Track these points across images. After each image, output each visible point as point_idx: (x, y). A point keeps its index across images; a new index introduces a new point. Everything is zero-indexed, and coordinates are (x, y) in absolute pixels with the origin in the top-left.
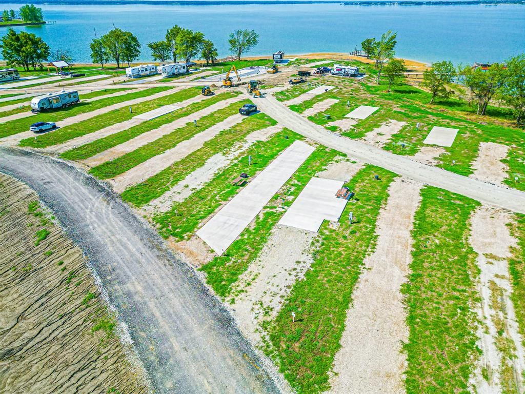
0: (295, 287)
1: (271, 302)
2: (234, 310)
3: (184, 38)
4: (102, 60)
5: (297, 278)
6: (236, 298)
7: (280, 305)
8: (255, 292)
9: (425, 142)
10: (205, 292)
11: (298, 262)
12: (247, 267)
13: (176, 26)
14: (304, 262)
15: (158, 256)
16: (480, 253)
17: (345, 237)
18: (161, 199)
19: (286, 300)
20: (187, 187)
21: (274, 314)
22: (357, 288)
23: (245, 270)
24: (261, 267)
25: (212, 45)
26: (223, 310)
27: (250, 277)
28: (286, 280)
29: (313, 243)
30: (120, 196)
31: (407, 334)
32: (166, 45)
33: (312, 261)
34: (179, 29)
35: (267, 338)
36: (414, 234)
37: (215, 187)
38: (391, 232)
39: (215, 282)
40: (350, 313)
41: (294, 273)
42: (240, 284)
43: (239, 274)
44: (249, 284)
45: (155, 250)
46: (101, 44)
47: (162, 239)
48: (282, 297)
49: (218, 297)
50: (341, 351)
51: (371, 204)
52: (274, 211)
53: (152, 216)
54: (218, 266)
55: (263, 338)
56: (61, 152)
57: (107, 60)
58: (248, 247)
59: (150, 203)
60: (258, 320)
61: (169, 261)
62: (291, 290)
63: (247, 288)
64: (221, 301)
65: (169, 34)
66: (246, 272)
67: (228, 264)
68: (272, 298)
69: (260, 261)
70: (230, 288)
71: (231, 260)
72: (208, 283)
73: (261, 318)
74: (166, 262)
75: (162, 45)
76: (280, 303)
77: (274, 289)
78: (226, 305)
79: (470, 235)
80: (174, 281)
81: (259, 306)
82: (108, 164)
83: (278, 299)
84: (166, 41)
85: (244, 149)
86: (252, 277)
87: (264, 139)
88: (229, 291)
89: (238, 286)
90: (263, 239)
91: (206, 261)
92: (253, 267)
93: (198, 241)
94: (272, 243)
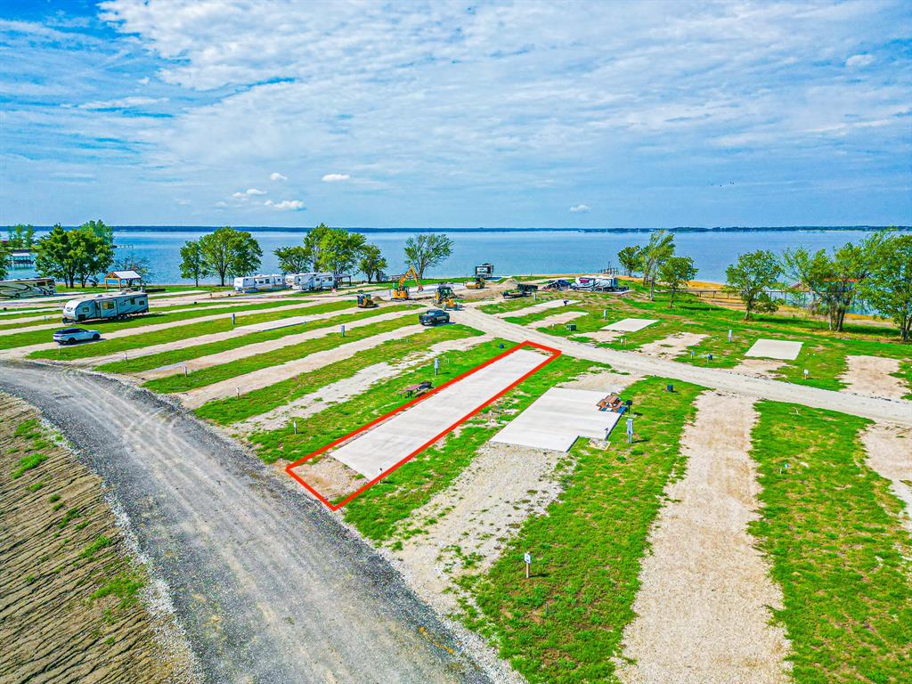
0: (526, 525)
1: (478, 547)
2: (401, 560)
3: (333, 242)
4: (197, 272)
5: (532, 512)
6: (404, 542)
7: (498, 552)
8: (444, 533)
9: (747, 354)
10: (342, 534)
11: (532, 492)
12: (429, 498)
13: (322, 225)
14: (544, 492)
15: (251, 485)
16: (895, 480)
17: (622, 459)
18: (270, 414)
19: (509, 544)
20: (321, 400)
21: (485, 566)
22: (657, 527)
23: (425, 503)
24: (455, 499)
25: (378, 252)
26: (375, 559)
27: (436, 512)
28: (509, 516)
29: (559, 467)
30: (193, 412)
31: (779, 595)
32: (304, 252)
33: (559, 490)
34: (326, 229)
35: (471, 602)
36: (756, 455)
37: (372, 400)
38: (712, 453)
39: (363, 518)
40: (647, 563)
41: (526, 506)
42: (414, 521)
43: (413, 508)
44: (432, 522)
45: (247, 477)
46: (198, 248)
47: (262, 463)
48: (502, 540)
49: (367, 541)
50: (637, 622)
51: (666, 419)
52: (482, 426)
53: (249, 434)
54: (370, 498)
55: (463, 602)
56: (99, 364)
57: (205, 273)
58: (431, 472)
59: (248, 420)
60: (452, 575)
61: (271, 491)
62: (518, 530)
63: (429, 528)
64: (372, 546)
65: (310, 236)
66: (426, 506)
67: (390, 495)
68: (479, 542)
69: (455, 490)
70: (393, 527)
71: (396, 489)
72: (348, 521)
73: (458, 571)
74: (266, 492)
75: (297, 250)
76: (498, 548)
77: (485, 529)
78: (385, 551)
79: (867, 457)
80: (278, 518)
81: (453, 553)
82: (179, 376)
83: (493, 542)
84: (303, 246)
85: (426, 358)
86: (439, 511)
87: (462, 348)
88: (391, 532)
89: (409, 525)
90: (462, 463)
91: (346, 492)
92: (441, 499)
93: (332, 464)
94: (478, 466)
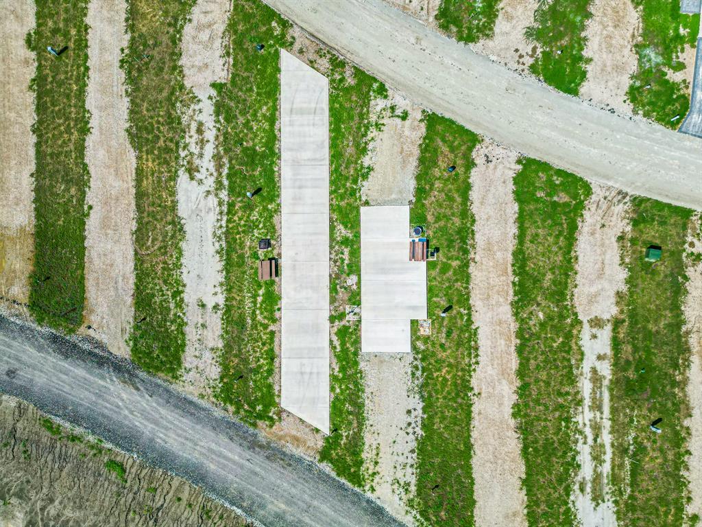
0: (418, 448)
1: (404, 476)
2: (379, 498)
5: (416, 435)
6: (374, 484)
7: (414, 476)
8: (385, 468)
10: (341, 487)
11: (409, 412)
12: (363, 438)
14: (414, 409)
15: (267, 458)
16: (585, 321)
17: (443, 346)
19: (416, 469)
20: (203, 305)
21: (413, 488)
22: (474, 427)
23: (364, 444)
24: (376, 434)
26: (369, 501)
27: (373, 453)
28: (407, 442)
29: (413, 374)
30: (135, 364)
33: (422, 405)
35: (418, 516)
37: (241, 290)
39: (344, 471)
40: (475, 462)
41: (410, 430)
42: (368, 465)
43: (360, 452)
44: (376, 463)
45: (257, 449)
47: (252, 430)
48: (412, 466)
49: (357, 489)
50: (477, 505)
51: (456, 253)
52: (345, 322)
53: (209, 391)
54: (335, 450)
55: (415, 517)
58: (348, 406)
59: (186, 366)
60: (404, 501)
61: (282, 460)
62: (416, 454)
63: (377, 469)
64: (362, 493)
67: (342, 441)
68: (404, 471)
69: (371, 426)
70: (363, 475)
73: (405, 498)
74: (281, 462)
76: (413, 474)
77: (402, 459)
78: (369, 494)
79: (576, 286)
81: (397, 484)
83: (409, 469)
86: (375, 452)
88: (363, 478)
89: (368, 470)
91: (319, 447)
93: (291, 418)
